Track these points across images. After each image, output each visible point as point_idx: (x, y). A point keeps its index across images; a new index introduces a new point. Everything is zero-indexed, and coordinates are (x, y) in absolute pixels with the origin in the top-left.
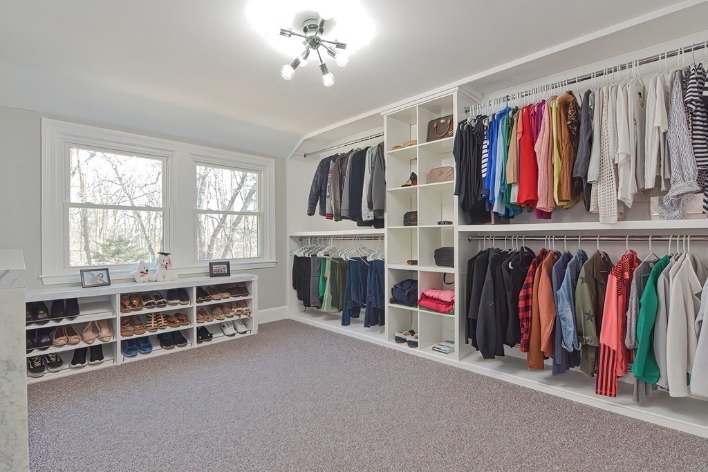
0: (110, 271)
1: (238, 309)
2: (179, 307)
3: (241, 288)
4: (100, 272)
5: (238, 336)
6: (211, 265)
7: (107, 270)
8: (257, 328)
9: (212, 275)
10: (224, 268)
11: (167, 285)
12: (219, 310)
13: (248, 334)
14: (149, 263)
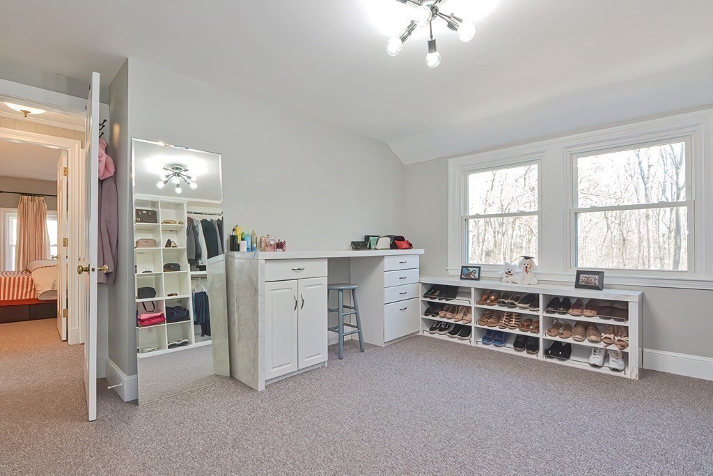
0: (482, 269)
1: (607, 336)
2: (527, 312)
3: (618, 309)
4: (474, 269)
5: (605, 370)
6: (579, 273)
7: (479, 268)
8: (637, 372)
9: (578, 286)
10: (594, 279)
11: (523, 288)
12: (580, 329)
13: (621, 374)
14: (515, 266)
